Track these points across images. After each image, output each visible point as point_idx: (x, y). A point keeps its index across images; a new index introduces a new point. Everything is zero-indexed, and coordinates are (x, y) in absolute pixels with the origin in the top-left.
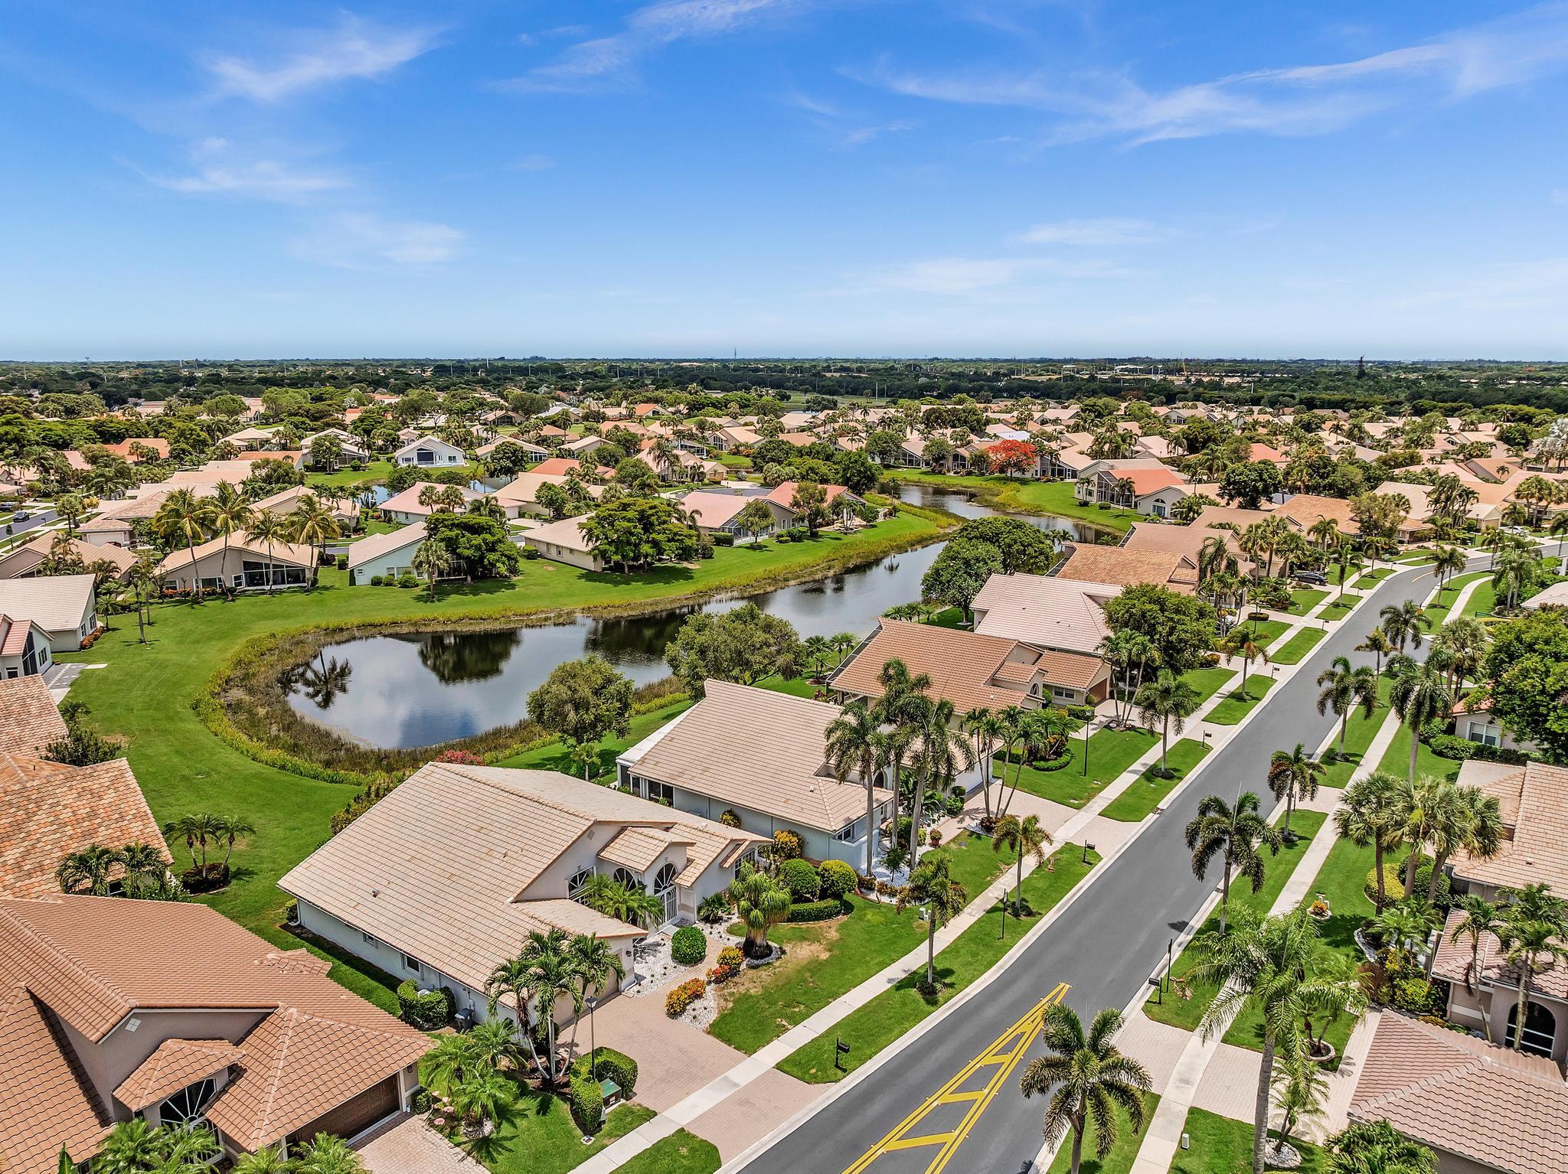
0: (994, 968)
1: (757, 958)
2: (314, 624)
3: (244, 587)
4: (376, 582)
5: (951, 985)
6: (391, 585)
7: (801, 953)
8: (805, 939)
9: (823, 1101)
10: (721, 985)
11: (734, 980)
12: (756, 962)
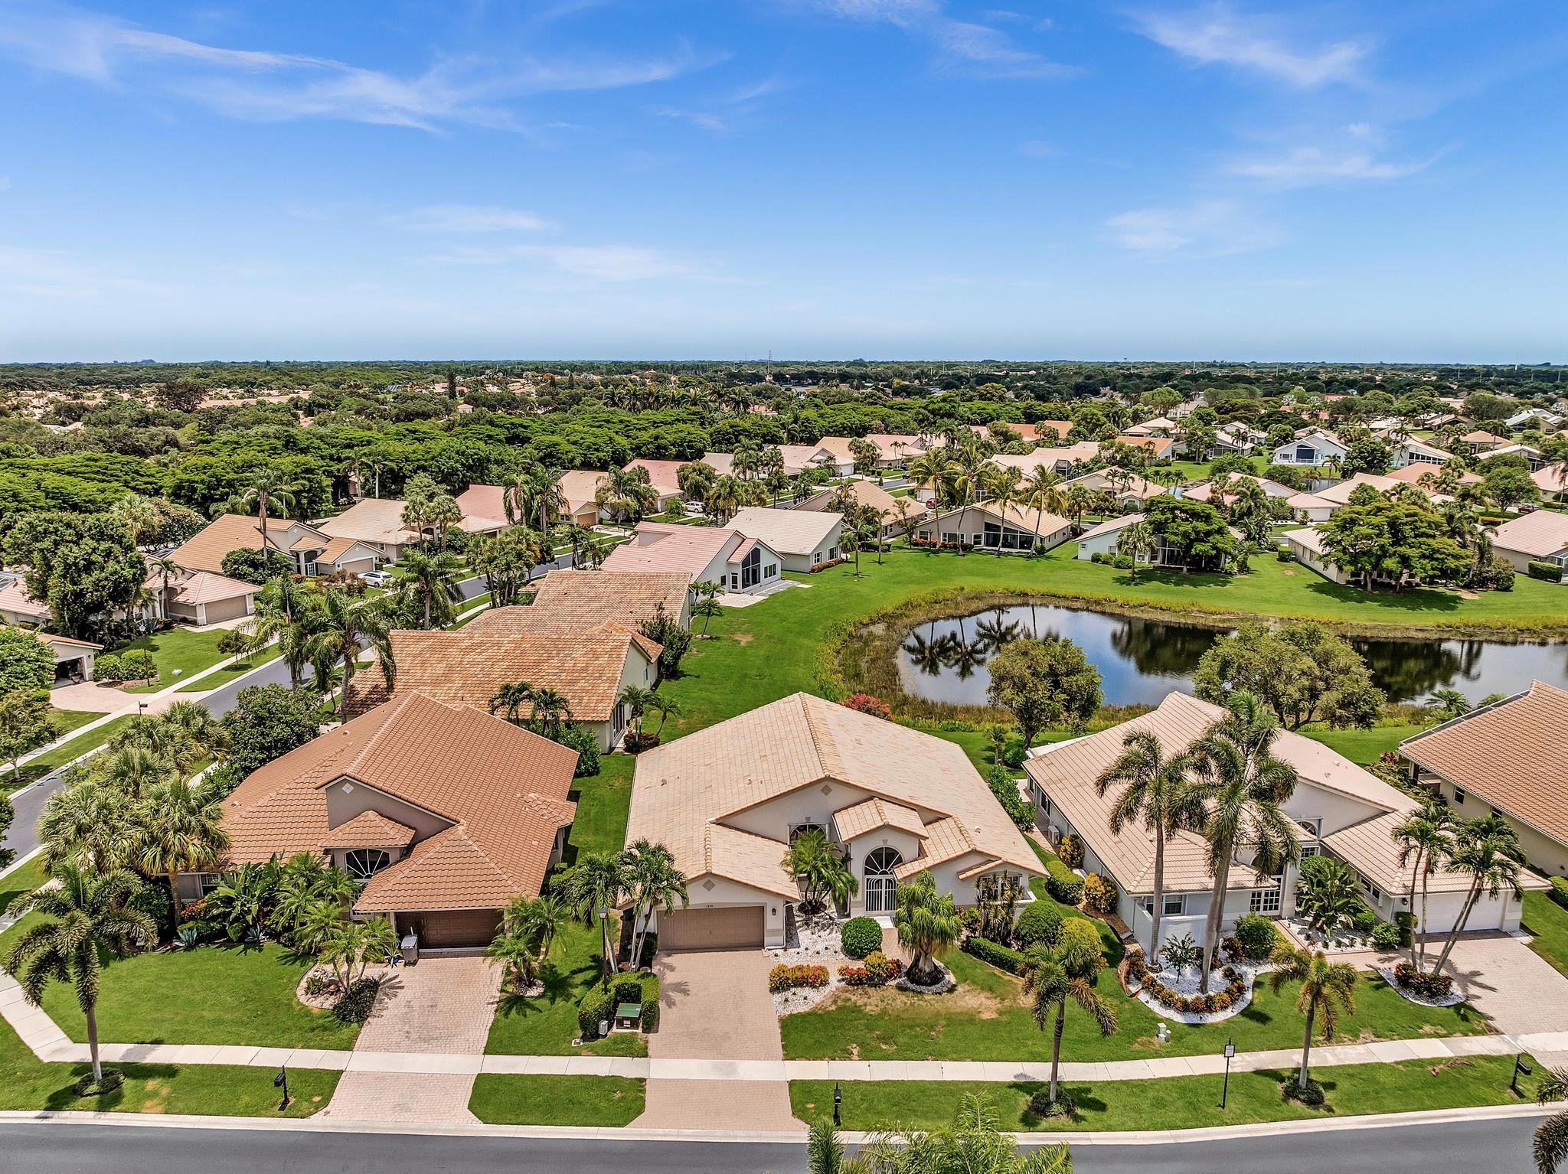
0: (1167, 1133)
1: (913, 981)
2: (1005, 586)
3: (982, 545)
4: (1096, 559)
5: (1077, 1118)
6: (1107, 563)
7: (972, 1000)
8: (991, 990)
9: (781, 1137)
10: (850, 988)
11: (868, 989)
12: (909, 985)
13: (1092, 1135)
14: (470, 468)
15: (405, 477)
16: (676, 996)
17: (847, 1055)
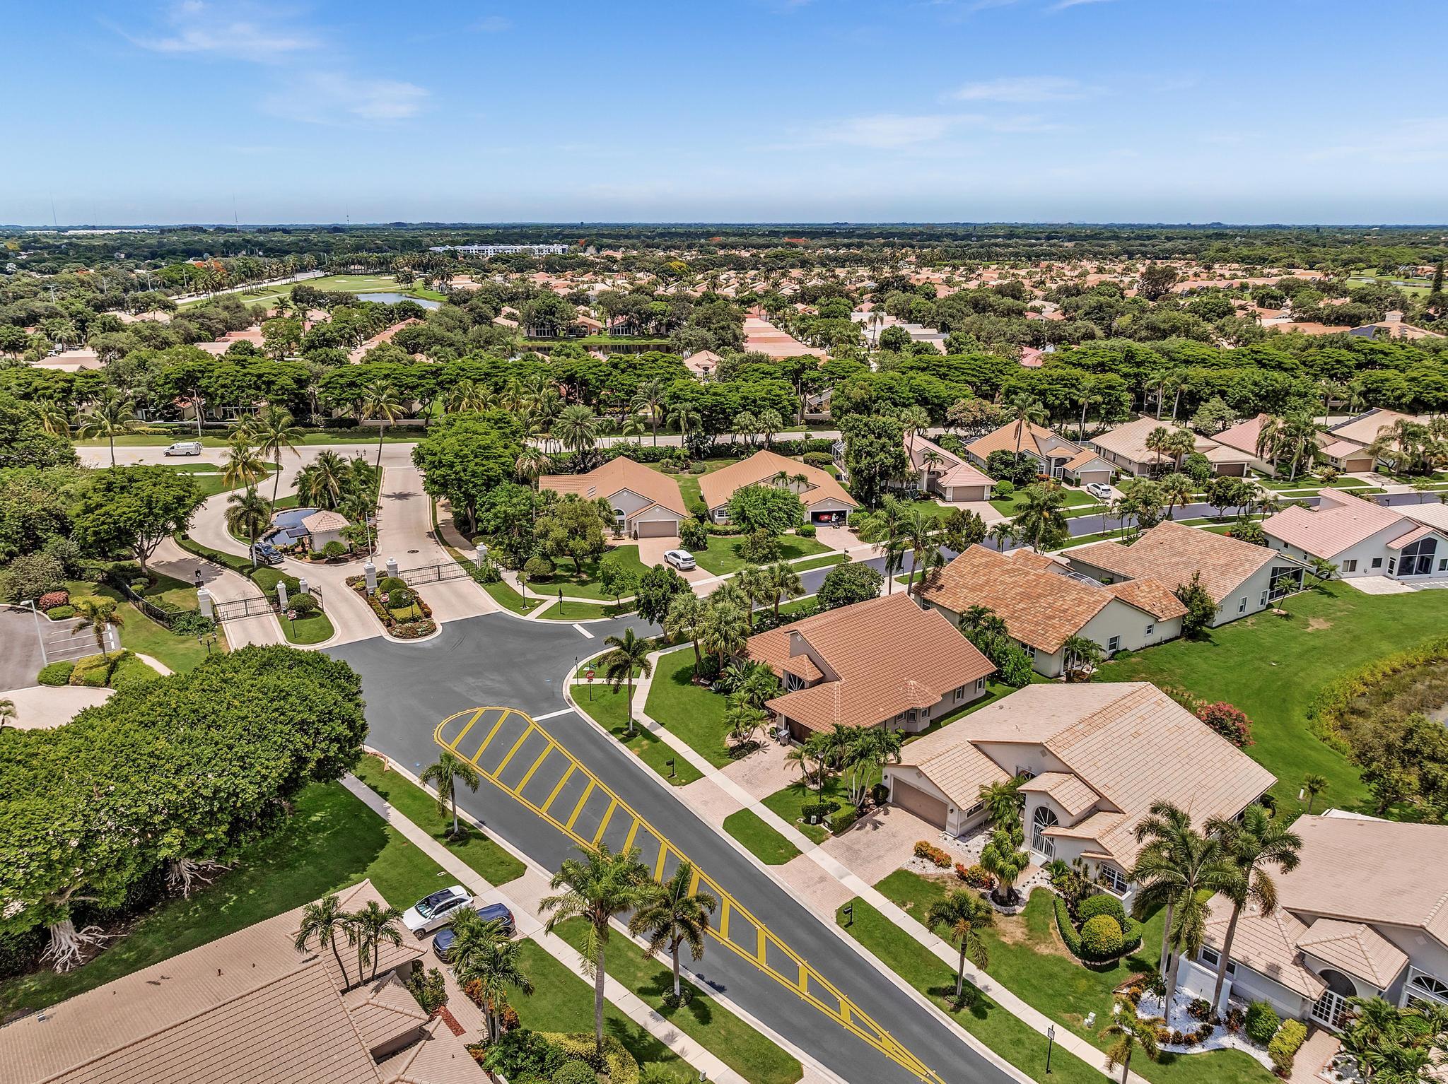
9: (818, 914)
10: (954, 877)
13: (955, 1024)
14: (1262, 398)
15: (1201, 399)
16: (869, 827)
17: (902, 904)
